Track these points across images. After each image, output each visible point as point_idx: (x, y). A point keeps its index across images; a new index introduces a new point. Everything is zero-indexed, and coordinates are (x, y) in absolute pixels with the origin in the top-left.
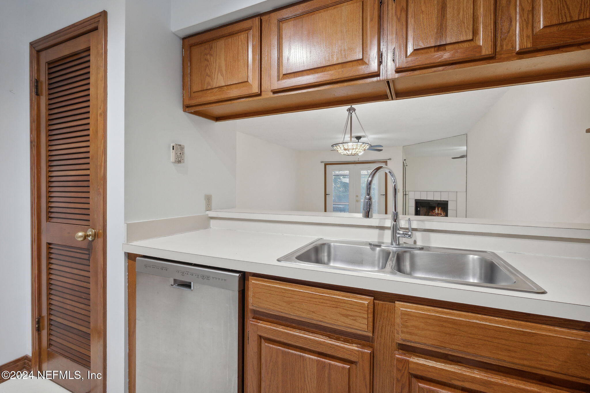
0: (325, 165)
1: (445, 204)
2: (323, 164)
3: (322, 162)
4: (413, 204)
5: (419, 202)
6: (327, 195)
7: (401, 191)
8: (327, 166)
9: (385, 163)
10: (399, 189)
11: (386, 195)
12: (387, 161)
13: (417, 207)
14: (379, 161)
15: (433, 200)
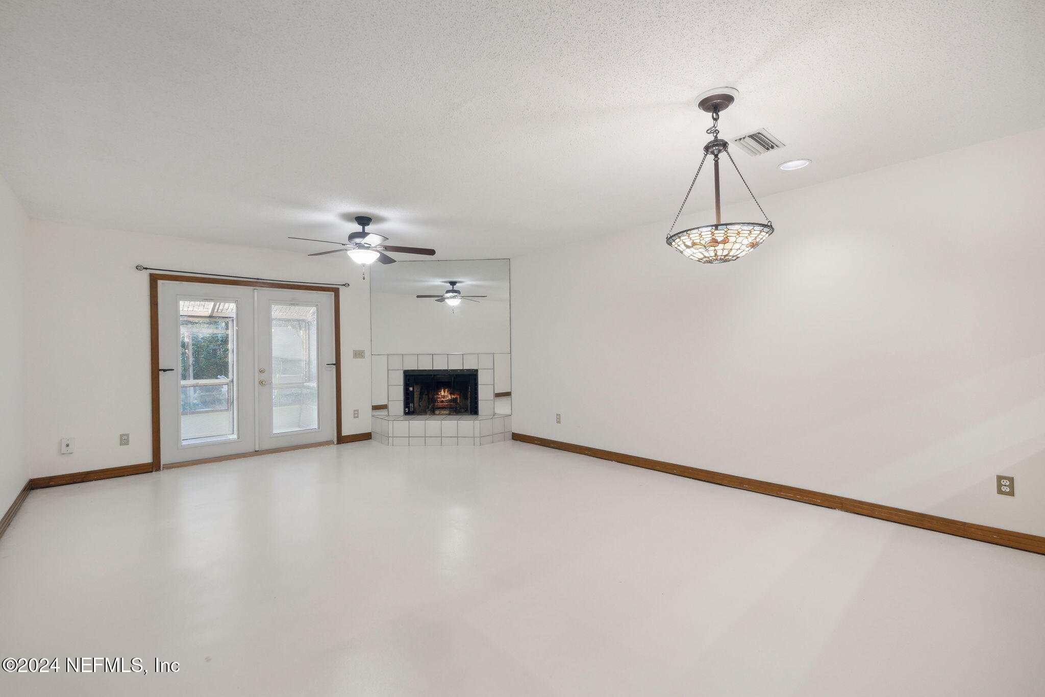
0: (154, 280)
4: (400, 380)
5: (412, 375)
6: (161, 373)
7: (367, 354)
8: (160, 282)
9: (333, 293)
10: (363, 352)
11: (338, 364)
12: (338, 289)
13: (407, 385)
14: (321, 287)
15: (447, 369)
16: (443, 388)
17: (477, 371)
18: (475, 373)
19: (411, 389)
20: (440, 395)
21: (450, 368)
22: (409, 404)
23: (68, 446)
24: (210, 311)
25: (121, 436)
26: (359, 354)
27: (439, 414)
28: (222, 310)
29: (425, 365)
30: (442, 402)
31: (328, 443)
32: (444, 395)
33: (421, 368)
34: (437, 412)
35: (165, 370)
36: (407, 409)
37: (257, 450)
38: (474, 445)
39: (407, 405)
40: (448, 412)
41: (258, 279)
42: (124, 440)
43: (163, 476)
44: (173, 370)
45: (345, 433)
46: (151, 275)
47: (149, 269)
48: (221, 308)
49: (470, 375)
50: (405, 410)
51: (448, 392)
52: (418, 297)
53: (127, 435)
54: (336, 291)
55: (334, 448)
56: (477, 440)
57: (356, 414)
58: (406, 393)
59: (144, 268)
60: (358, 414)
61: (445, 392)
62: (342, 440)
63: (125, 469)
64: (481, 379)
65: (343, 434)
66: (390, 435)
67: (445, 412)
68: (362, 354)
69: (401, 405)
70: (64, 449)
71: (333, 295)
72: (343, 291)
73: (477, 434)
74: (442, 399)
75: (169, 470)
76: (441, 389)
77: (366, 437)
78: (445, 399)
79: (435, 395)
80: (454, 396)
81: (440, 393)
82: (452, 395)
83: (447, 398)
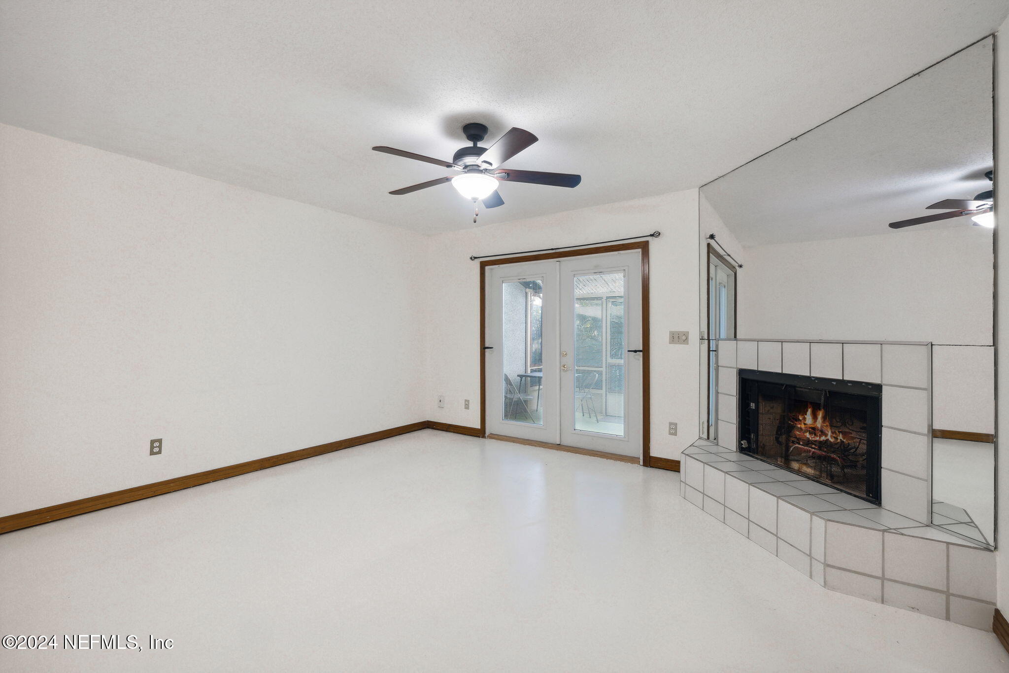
0: (483, 265)
1: (864, 398)
2: (476, 265)
3: (473, 258)
4: (732, 386)
5: (754, 381)
6: (486, 350)
7: (693, 338)
10: (686, 334)
11: (646, 351)
12: (647, 243)
13: (746, 397)
14: (623, 245)
15: (808, 375)
16: (810, 411)
17: (878, 388)
18: (875, 393)
19: (753, 405)
20: (805, 424)
21: (815, 374)
22: (750, 434)
23: (440, 401)
25: (465, 401)
26: (678, 338)
27: (800, 471)
30: (808, 443)
31: (632, 460)
32: (813, 424)
34: (795, 465)
35: (490, 348)
36: (744, 443)
38: (811, 577)
39: (744, 433)
41: (552, 249)
42: (467, 405)
45: (654, 452)
46: (481, 263)
47: (478, 258)
50: (739, 443)
51: (824, 418)
53: (468, 401)
54: (644, 246)
55: (639, 472)
57: (673, 429)
58: (744, 412)
59: (475, 258)
60: (676, 429)
61: (815, 417)
62: (651, 461)
65: (652, 454)
67: (809, 470)
68: (686, 338)
71: (641, 252)
74: (808, 434)
76: (807, 411)
77: (672, 466)
78: (818, 438)
79: (792, 422)
80: (840, 437)
81: (805, 419)
82: (833, 433)
83: (823, 438)
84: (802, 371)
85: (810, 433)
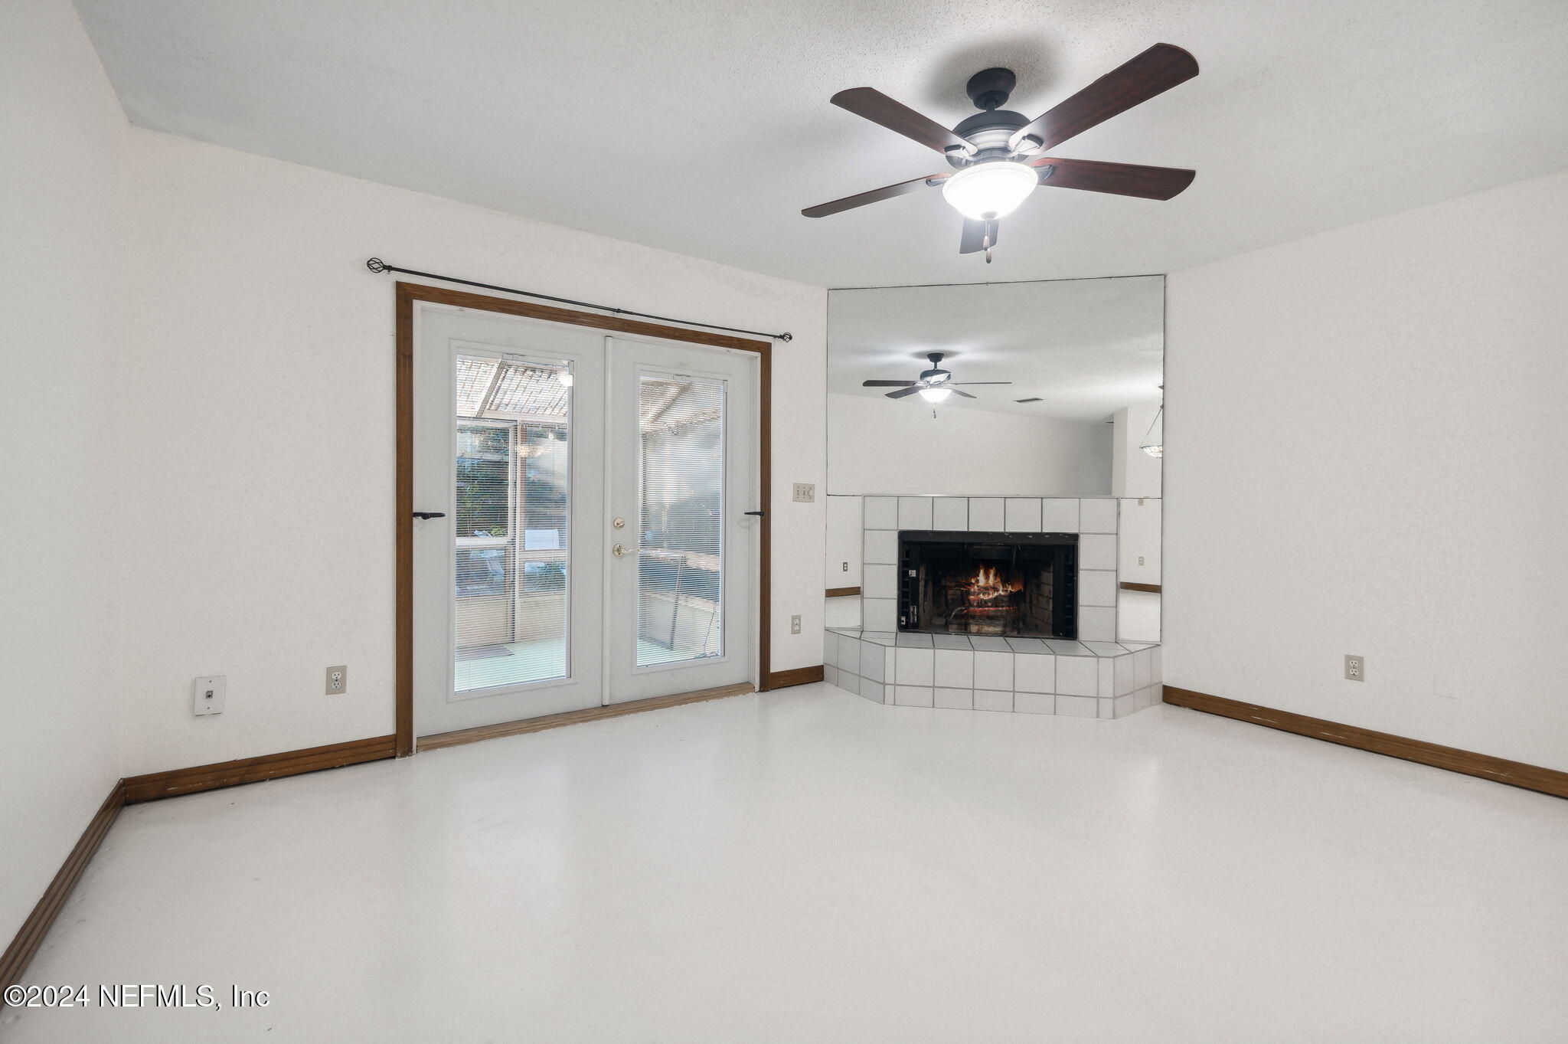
0: (406, 296)
4: (891, 553)
5: (920, 544)
6: (417, 521)
7: (819, 493)
8: (418, 305)
9: (758, 354)
10: (812, 487)
11: (765, 514)
12: (769, 345)
13: (904, 565)
15: (1003, 531)
16: (982, 572)
17: (1075, 537)
18: (1071, 542)
19: (913, 573)
20: (978, 586)
21: (1009, 529)
22: (908, 608)
23: (209, 695)
24: (478, 407)
25: (330, 671)
26: (804, 493)
27: (979, 634)
28: (499, 406)
29: (951, 521)
30: (982, 604)
31: (742, 688)
32: (985, 585)
33: (939, 527)
34: (974, 628)
35: (425, 516)
36: (903, 619)
37: (606, 702)
38: (1098, 717)
39: (903, 608)
40: (999, 629)
41: (618, 311)
42: (336, 682)
43: (419, 768)
44: (441, 515)
45: (776, 667)
46: (399, 286)
47: (396, 270)
48: (497, 401)
49: (1054, 547)
50: (899, 620)
51: (995, 575)
52: (868, 383)
53: (343, 669)
54: (765, 350)
55: (755, 699)
56: (1107, 706)
57: (797, 625)
58: (903, 582)
59: (385, 267)
60: (799, 624)
61: (987, 577)
62: (771, 681)
63: (336, 751)
64: (1087, 557)
65: (773, 670)
66: (889, 679)
67: (991, 629)
68: (811, 493)
69: (891, 608)
70: (202, 703)
71: (759, 359)
72: (778, 349)
73: (1107, 689)
74: (981, 596)
75: (430, 752)
76: (979, 572)
77: (813, 675)
78: (991, 596)
79: (965, 587)
80: (1010, 589)
81: (977, 581)
82: (1003, 587)
83: (996, 594)
84: (996, 527)
85: (984, 594)
